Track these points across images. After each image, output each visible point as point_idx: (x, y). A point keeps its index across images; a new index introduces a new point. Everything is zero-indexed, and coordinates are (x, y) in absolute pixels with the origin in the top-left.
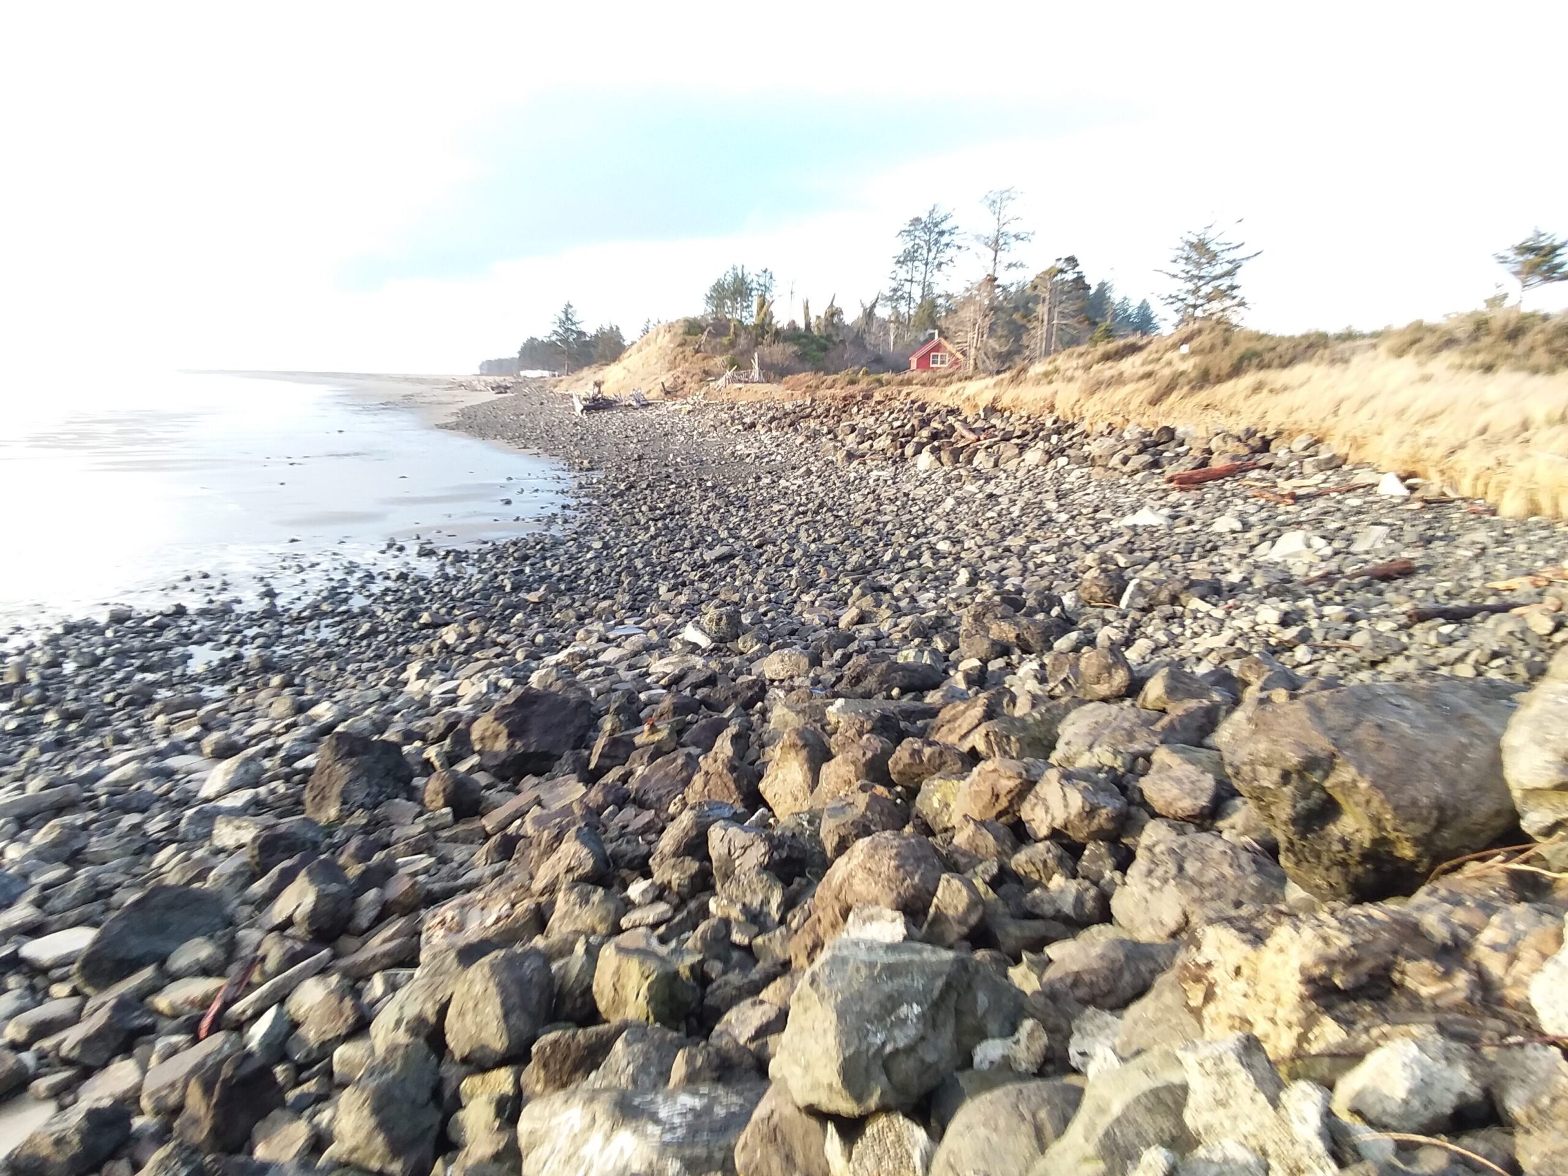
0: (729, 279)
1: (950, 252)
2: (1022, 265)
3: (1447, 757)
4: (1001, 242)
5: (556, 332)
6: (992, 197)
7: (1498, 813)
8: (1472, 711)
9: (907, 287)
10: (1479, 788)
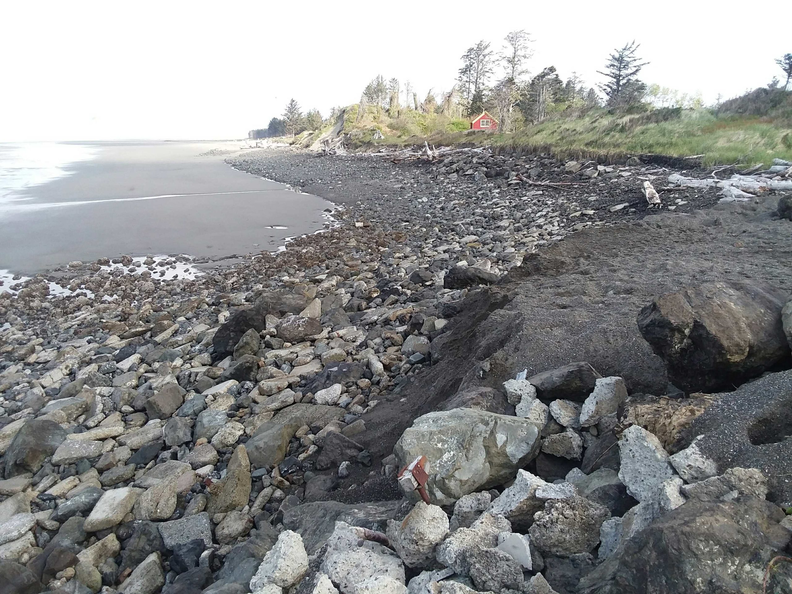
0: (375, 83)
1: (489, 66)
2: (526, 72)
3: (753, 320)
4: (516, 59)
5: (286, 115)
6: (511, 35)
7: (780, 348)
8: (768, 295)
9: (467, 84)
10: (770, 335)
